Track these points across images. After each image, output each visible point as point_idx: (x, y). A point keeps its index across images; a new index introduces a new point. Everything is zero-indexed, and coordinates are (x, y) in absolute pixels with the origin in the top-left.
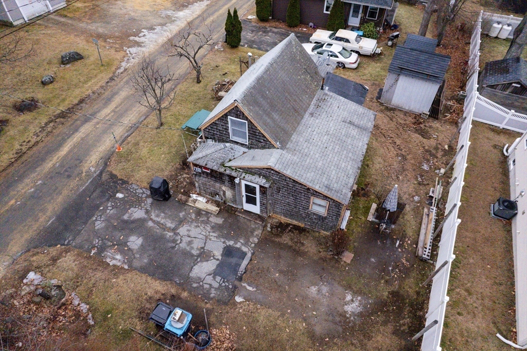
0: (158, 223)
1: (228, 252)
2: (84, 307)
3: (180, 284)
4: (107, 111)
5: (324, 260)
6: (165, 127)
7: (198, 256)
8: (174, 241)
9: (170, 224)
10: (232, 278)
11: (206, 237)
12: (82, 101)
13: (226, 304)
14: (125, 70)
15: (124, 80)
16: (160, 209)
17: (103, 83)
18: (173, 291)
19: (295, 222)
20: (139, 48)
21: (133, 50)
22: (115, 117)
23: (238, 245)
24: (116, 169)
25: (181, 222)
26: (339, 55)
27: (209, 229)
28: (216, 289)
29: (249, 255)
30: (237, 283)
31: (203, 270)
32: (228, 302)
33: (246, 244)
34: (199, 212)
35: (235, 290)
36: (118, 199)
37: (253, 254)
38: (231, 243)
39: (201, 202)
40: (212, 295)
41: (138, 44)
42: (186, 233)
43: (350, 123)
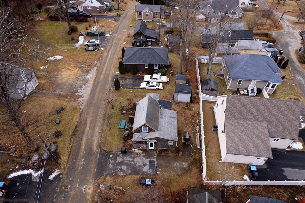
0: (128, 160)
1: (150, 162)
2: (121, 188)
3: (142, 174)
4: (87, 128)
5: (175, 156)
6: (112, 129)
7: (143, 165)
8: (135, 164)
9: (131, 160)
10: (154, 168)
11: (143, 160)
12: (76, 127)
13: (156, 175)
14: (83, 109)
15: (85, 114)
16: (126, 156)
17: (78, 118)
18: (141, 176)
19: (164, 149)
20: (82, 98)
21: (80, 99)
22: (92, 130)
23: (152, 159)
24: (105, 148)
25: (134, 158)
26: (156, 86)
27: (142, 157)
28: (152, 172)
29: (156, 161)
30: (156, 169)
31: (146, 169)
32: (156, 174)
33: (154, 158)
34: (137, 154)
35: (156, 171)
36: (111, 157)
37: (157, 160)
38: (150, 159)
39: (136, 151)
40: (151, 174)
41: (81, 96)
42: (137, 161)
43: (171, 117)
